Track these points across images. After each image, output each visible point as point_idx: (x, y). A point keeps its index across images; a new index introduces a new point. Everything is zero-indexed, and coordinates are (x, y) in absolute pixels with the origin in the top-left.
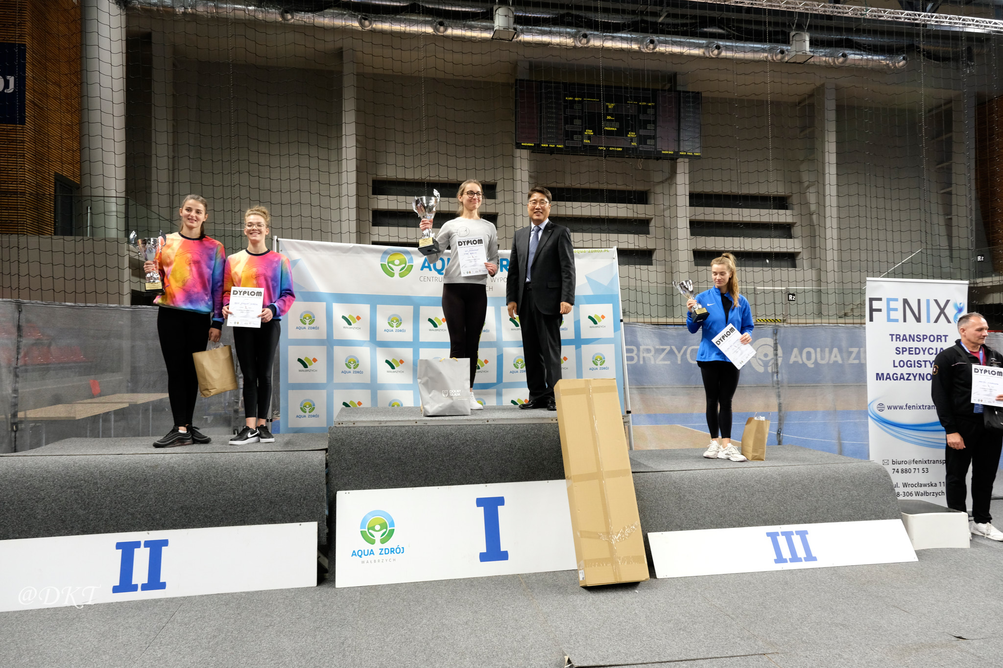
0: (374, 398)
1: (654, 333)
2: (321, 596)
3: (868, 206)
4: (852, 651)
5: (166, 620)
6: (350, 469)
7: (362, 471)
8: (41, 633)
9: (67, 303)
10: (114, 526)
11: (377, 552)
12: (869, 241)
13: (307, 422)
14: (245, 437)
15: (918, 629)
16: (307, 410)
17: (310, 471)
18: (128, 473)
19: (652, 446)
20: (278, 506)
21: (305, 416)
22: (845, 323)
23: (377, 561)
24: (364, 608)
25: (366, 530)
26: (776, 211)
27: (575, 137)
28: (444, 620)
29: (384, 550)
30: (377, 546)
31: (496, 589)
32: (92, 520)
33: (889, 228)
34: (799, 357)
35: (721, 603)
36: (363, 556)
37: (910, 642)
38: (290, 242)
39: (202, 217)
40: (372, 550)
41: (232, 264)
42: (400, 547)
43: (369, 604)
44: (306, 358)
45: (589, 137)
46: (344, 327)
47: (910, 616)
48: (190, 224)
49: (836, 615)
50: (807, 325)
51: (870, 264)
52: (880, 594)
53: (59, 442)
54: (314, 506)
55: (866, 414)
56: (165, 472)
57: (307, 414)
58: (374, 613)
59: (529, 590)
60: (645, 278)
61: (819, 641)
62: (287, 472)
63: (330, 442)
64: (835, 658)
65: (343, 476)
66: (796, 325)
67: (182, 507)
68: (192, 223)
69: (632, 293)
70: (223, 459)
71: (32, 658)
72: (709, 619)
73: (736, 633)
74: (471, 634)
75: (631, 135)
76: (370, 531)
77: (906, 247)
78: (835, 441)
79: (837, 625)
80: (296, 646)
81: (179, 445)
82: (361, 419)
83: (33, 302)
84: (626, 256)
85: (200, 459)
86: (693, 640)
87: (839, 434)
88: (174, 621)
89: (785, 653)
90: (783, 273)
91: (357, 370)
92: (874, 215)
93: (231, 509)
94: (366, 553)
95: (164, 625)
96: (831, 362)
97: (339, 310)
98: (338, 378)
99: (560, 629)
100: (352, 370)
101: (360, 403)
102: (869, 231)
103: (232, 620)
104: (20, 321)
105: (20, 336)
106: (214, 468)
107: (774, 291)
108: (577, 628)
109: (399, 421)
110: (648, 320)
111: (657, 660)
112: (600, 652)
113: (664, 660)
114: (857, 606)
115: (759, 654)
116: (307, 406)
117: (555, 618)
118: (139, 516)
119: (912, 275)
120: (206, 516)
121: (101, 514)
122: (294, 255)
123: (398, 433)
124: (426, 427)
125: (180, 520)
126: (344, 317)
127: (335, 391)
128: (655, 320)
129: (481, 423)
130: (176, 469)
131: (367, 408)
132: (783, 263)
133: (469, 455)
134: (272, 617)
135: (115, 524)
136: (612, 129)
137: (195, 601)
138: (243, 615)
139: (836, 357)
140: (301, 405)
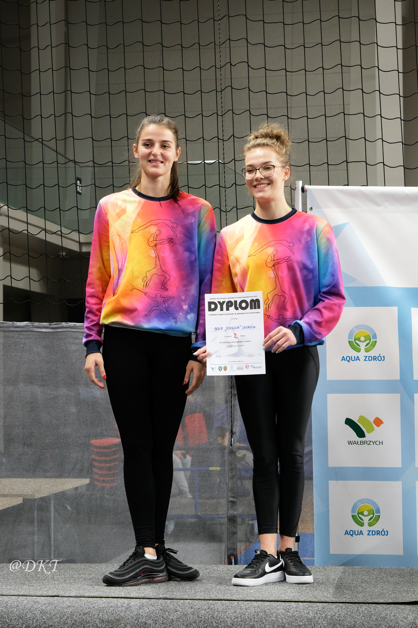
13: (366, 545)
14: (260, 571)
16: (366, 520)
21: (361, 533)
38: (325, 191)
39: (172, 154)
41: (229, 242)
44: (362, 418)
48: (152, 170)
57: (365, 529)
68: (156, 167)
70: (230, 612)
81: (146, 583)
85: (190, 611)
116: (366, 513)
122: (337, 216)
140: (353, 511)
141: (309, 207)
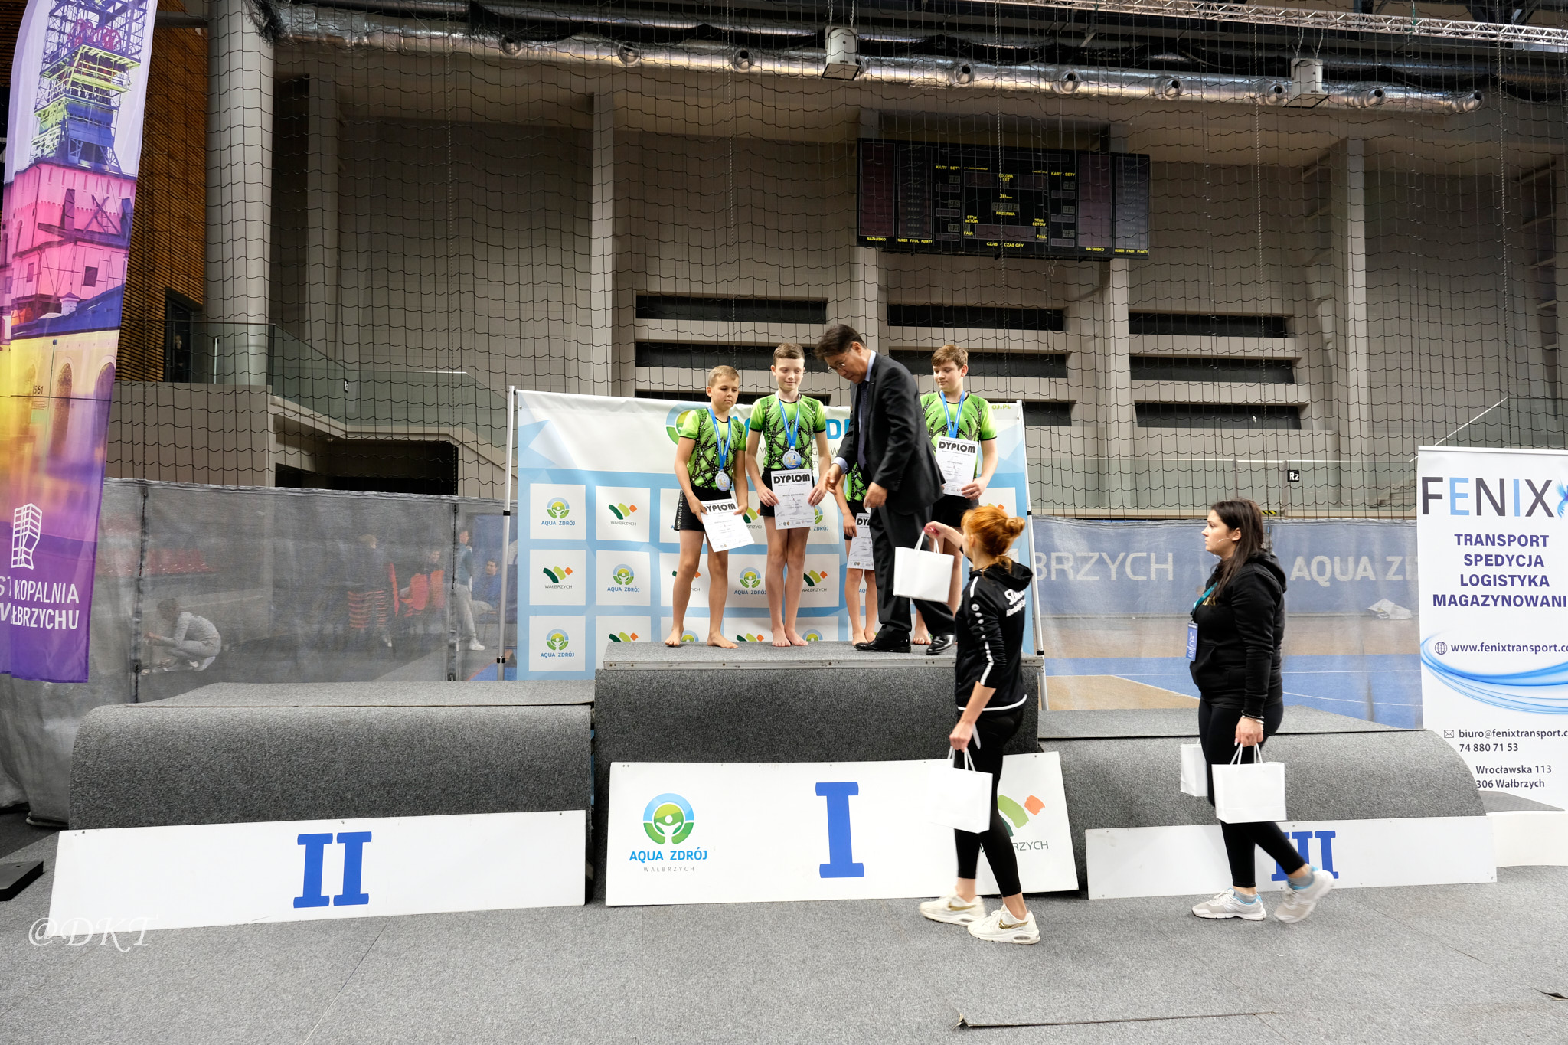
0: (656, 627)
1: (1080, 532)
2: (586, 920)
3: (1415, 335)
4: (1389, 1013)
5: (365, 948)
6: (627, 732)
7: (643, 735)
8: (192, 962)
9: (211, 486)
10: (287, 809)
11: (667, 855)
12: (1417, 391)
13: (556, 664)
15: (1492, 983)
16: (557, 645)
17: (568, 732)
18: (308, 731)
19: (1078, 705)
20: (521, 784)
21: (554, 655)
22: (1379, 517)
23: (667, 869)
24: (651, 938)
25: (653, 822)
26: (1268, 341)
27: (951, 227)
28: (770, 957)
29: (677, 854)
30: (667, 848)
31: (844, 914)
32: (256, 799)
33: (1449, 369)
34: (1305, 569)
35: (1186, 940)
36: (646, 860)
37: (1479, 1001)
38: (533, 394)
40: (659, 853)
42: (701, 850)
43: (657, 932)
44: (556, 568)
45: (972, 228)
46: (612, 522)
47: (1481, 964)
49: (1363, 961)
50: (1319, 520)
51: (1419, 425)
52: (1434, 932)
53: (203, 688)
54: (573, 785)
55: (1416, 659)
56: (360, 731)
57: (557, 652)
58: (666, 946)
59: (894, 917)
60: (1065, 448)
61: (1337, 998)
62: (534, 733)
63: (597, 693)
64: (1363, 1022)
65: (615, 743)
66: (1301, 520)
67: (383, 783)
69: (1047, 471)
71: (183, 996)
72: (1167, 962)
73: (1210, 983)
74: (811, 977)
75: (1039, 222)
76: (658, 824)
77: (1476, 399)
78: (1363, 702)
79: (1365, 975)
80: (557, 989)
82: (642, 660)
83: (164, 483)
84: (1037, 412)
86: (1145, 992)
87: (1369, 689)
88: (377, 948)
89: (1285, 1013)
90: (1279, 437)
91: (630, 586)
92: (1425, 350)
93: (453, 786)
94: (651, 857)
95: (363, 955)
96: (1358, 578)
97: (605, 497)
98: (604, 598)
99: (944, 972)
100: (623, 586)
101: (634, 636)
102: (1417, 374)
103: (460, 951)
104: (146, 511)
105: (144, 533)
106: (430, 725)
107: (1266, 468)
108: (969, 971)
109: (698, 662)
110: (1070, 511)
111: (1091, 1019)
112: (1004, 1006)
113: (1101, 1019)
114: (1397, 949)
115: (1245, 1014)
116: (557, 640)
117: (935, 957)
118: (322, 795)
119: (1486, 443)
120: (417, 797)
121: (270, 790)
122: (540, 414)
123: (697, 679)
124: (739, 672)
125: (381, 801)
126: (612, 507)
127: (597, 617)
128: (1081, 512)
129: (820, 667)
130: (376, 727)
131: (647, 644)
132: (1279, 422)
133: (802, 715)
134: (518, 948)
135: (289, 805)
136: (1007, 213)
137: (404, 924)
138: (476, 944)
139: (1365, 570)
140: (548, 638)
141: (519, 406)
